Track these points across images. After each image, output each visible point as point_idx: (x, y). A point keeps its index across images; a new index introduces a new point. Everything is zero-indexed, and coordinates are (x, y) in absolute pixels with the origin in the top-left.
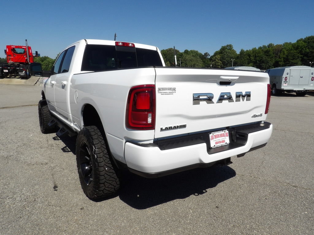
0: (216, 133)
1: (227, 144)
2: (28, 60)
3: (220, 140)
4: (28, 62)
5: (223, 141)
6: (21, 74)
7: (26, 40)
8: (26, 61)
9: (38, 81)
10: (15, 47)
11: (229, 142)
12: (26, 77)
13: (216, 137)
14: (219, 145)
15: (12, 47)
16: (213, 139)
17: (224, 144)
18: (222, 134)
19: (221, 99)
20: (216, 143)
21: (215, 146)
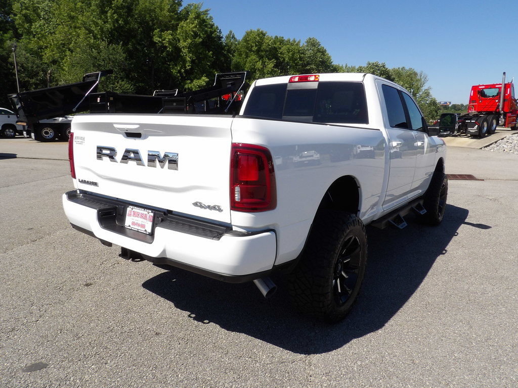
0: (136, 210)
1: (145, 232)
2: (501, 107)
3: (139, 222)
4: (500, 109)
5: (143, 226)
6: (471, 131)
7: (504, 73)
8: (496, 109)
9: (496, 142)
10: (484, 87)
11: (150, 232)
12: (478, 136)
13: (135, 214)
14: (136, 228)
15: (480, 87)
16: (130, 215)
17: (142, 230)
18: (143, 214)
19: (126, 158)
20: (133, 223)
21: (129, 226)
